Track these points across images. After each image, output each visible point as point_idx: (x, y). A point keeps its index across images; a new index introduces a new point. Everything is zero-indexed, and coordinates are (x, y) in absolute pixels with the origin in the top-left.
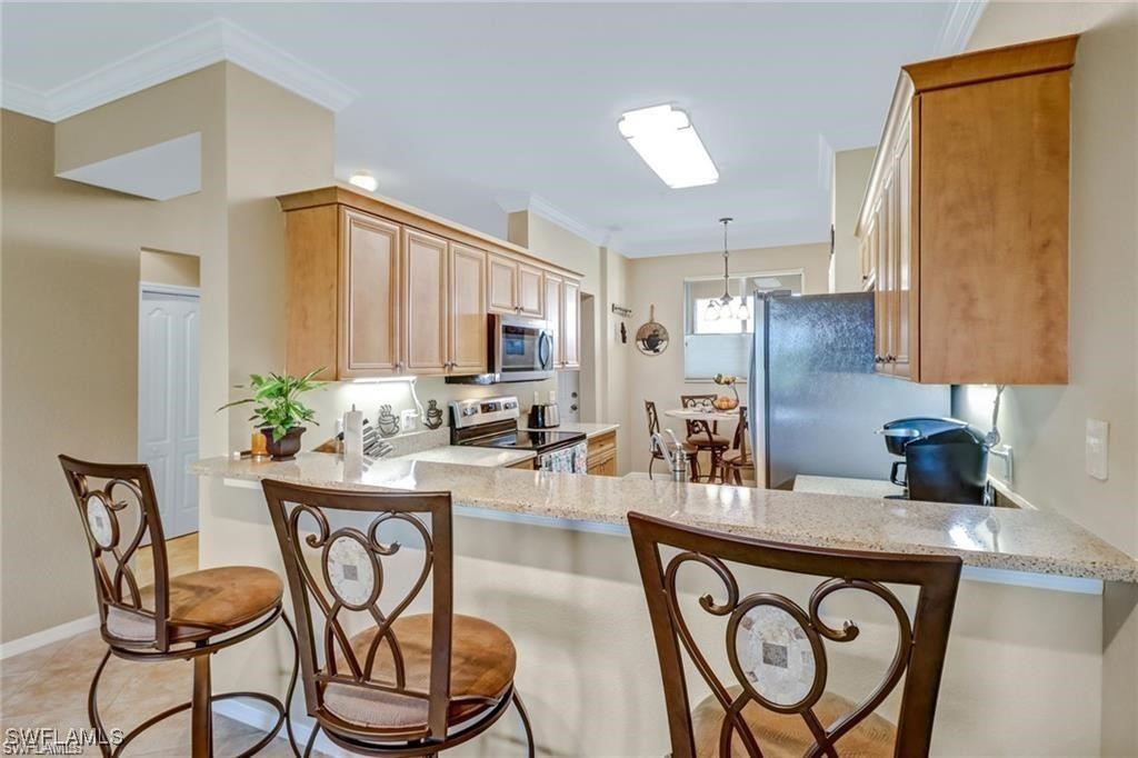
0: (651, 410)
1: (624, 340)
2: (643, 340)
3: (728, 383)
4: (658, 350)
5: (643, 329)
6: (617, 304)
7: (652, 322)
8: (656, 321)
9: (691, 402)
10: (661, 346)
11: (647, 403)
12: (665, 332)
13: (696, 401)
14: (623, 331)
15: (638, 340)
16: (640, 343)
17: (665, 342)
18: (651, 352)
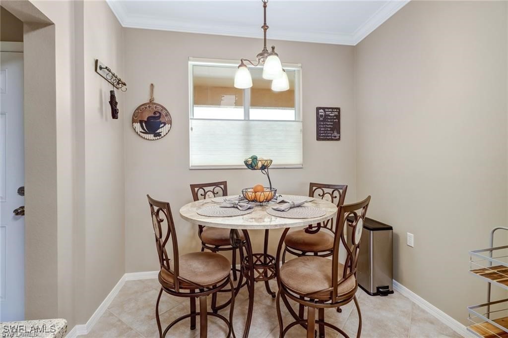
0: (162, 215)
1: (115, 114)
2: (141, 122)
3: (264, 167)
4: (159, 135)
5: (140, 110)
6: (103, 62)
7: (151, 101)
8: (155, 101)
9: (201, 192)
10: (163, 130)
11: (153, 203)
12: (168, 114)
13: (207, 189)
14: (113, 102)
15: (134, 121)
16: (137, 126)
17: (168, 126)
18: (151, 136)
